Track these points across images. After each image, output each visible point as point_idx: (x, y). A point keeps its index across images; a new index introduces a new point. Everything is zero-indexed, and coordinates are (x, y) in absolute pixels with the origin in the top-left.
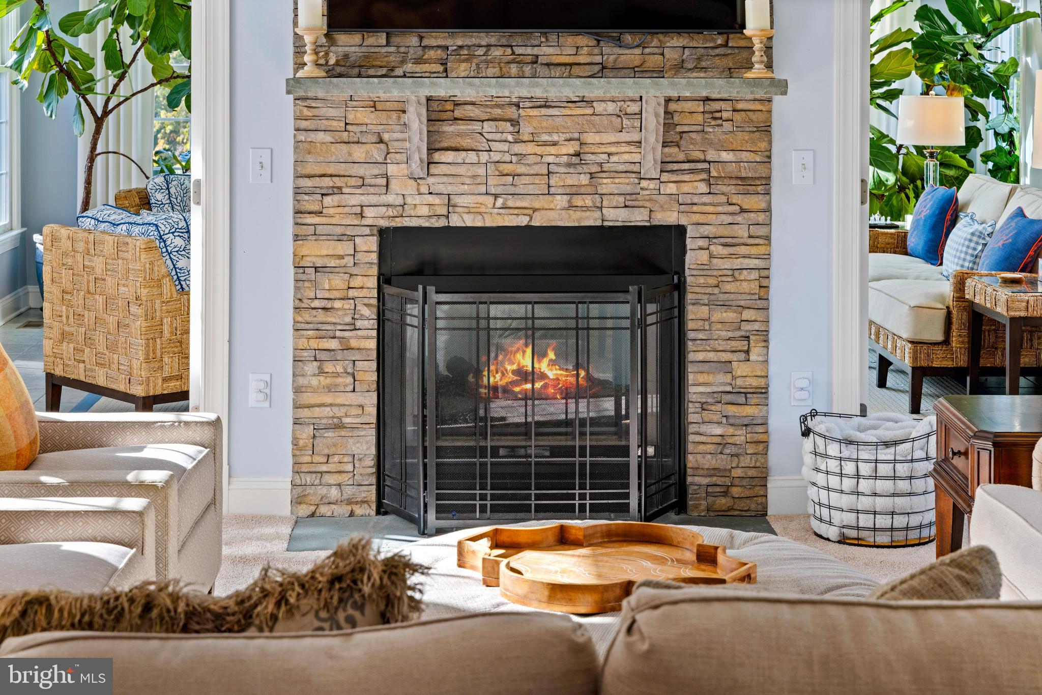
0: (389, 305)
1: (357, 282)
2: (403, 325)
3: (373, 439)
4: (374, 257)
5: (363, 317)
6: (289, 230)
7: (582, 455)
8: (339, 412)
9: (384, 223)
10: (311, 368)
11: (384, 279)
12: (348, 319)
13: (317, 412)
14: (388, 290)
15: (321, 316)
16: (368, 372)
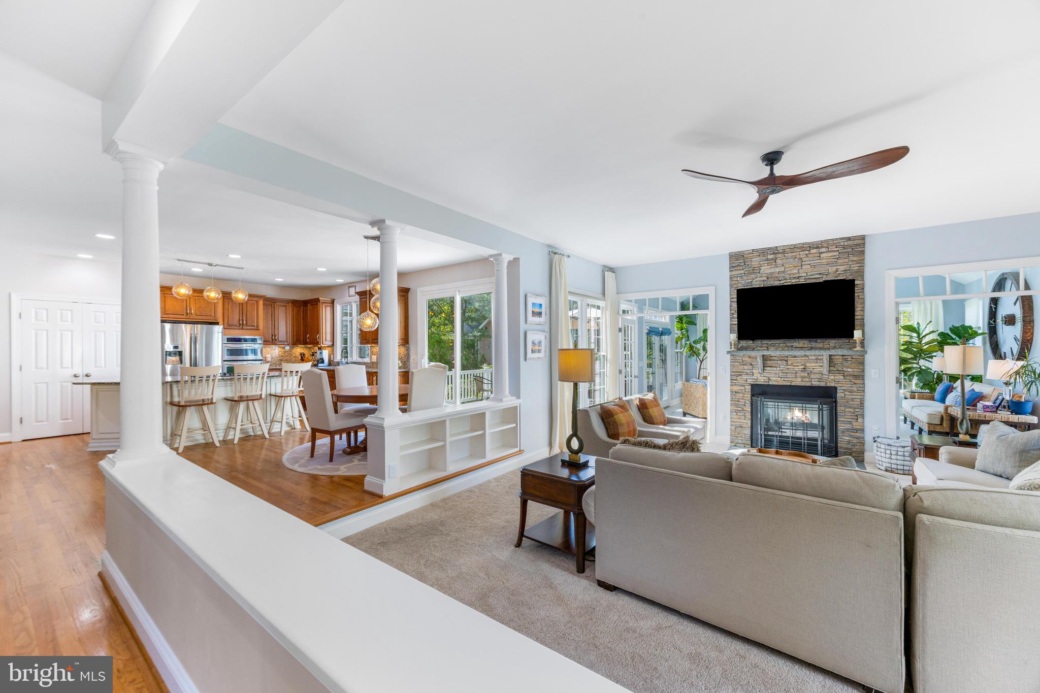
0: (754, 401)
1: (746, 396)
2: (757, 406)
3: (750, 431)
4: (750, 390)
5: (747, 403)
6: (729, 383)
7: (804, 440)
8: (742, 424)
9: (752, 383)
10: (735, 414)
11: (753, 395)
12: (743, 404)
13: (736, 423)
14: (753, 398)
15: (737, 403)
16: (749, 416)
